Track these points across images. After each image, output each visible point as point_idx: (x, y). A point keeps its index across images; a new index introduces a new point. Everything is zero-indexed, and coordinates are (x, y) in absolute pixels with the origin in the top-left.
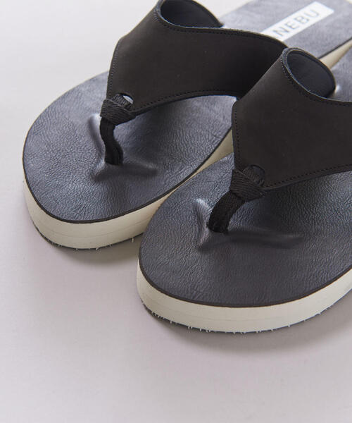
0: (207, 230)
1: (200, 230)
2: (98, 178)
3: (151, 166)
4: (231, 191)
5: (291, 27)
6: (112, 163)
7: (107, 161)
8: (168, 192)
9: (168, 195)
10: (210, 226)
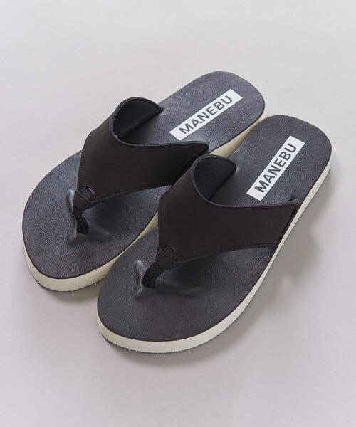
0: (141, 285)
1: (138, 284)
2: (72, 244)
3: (107, 233)
4: (156, 263)
5: (210, 112)
6: (82, 233)
7: (78, 231)
8: (118, 255)
9: (118, 257)
10: (144, 282)
